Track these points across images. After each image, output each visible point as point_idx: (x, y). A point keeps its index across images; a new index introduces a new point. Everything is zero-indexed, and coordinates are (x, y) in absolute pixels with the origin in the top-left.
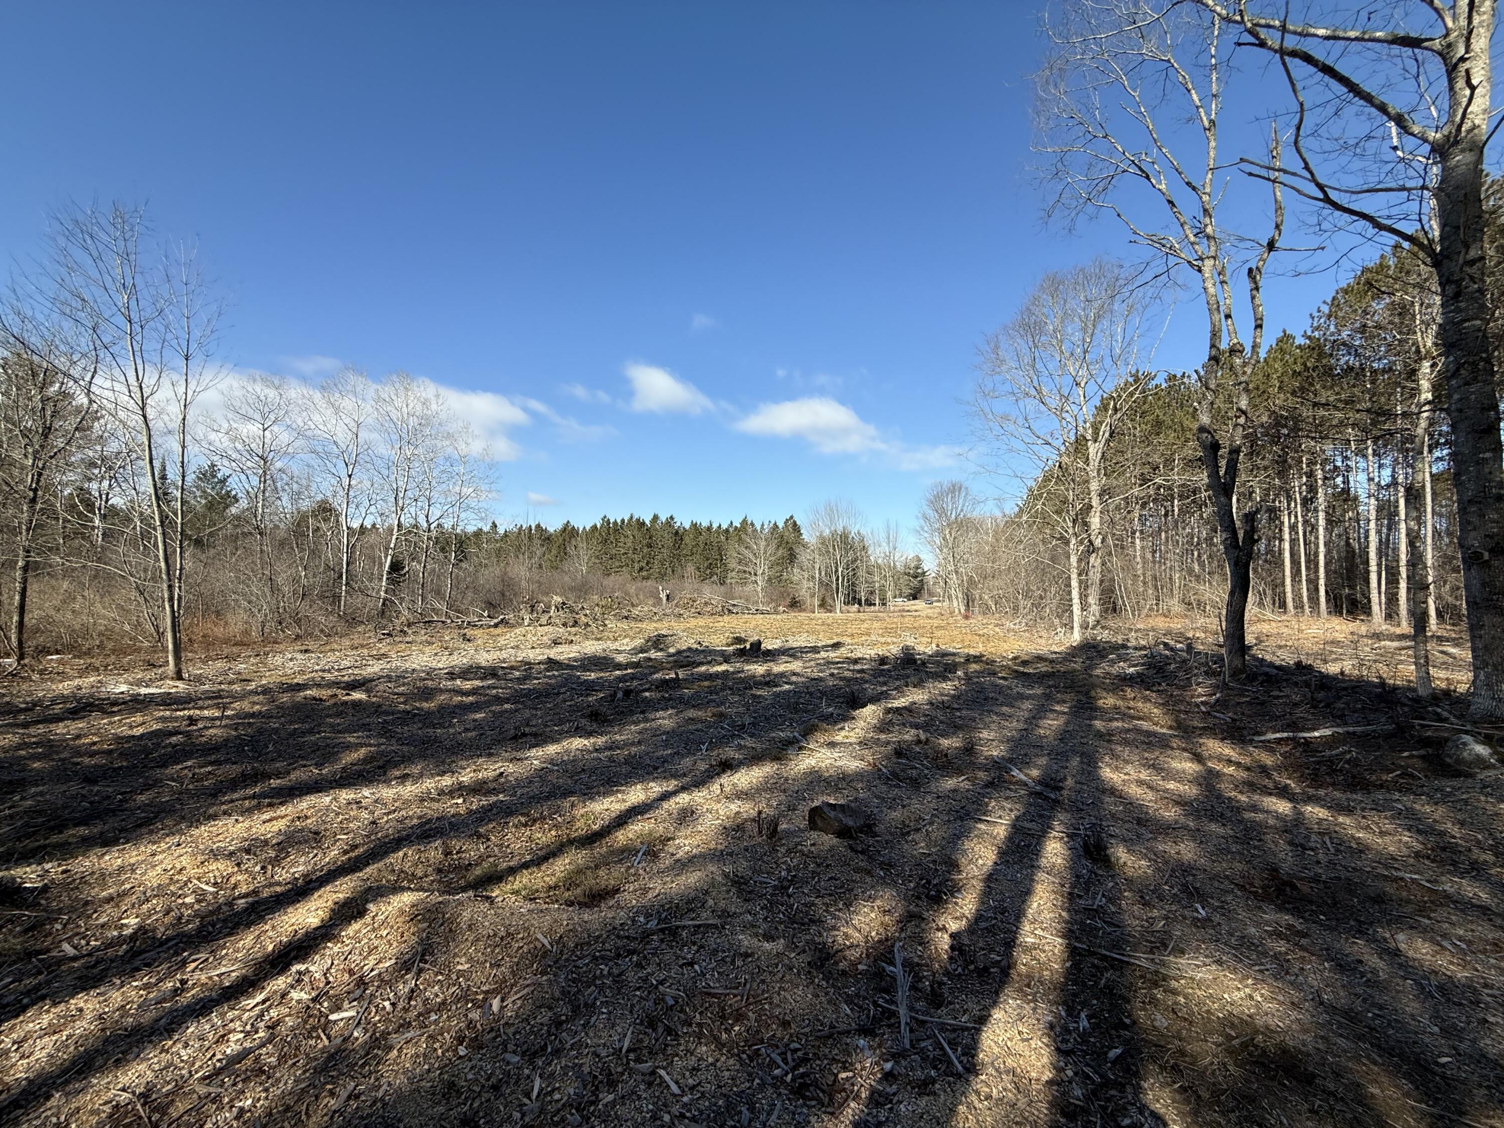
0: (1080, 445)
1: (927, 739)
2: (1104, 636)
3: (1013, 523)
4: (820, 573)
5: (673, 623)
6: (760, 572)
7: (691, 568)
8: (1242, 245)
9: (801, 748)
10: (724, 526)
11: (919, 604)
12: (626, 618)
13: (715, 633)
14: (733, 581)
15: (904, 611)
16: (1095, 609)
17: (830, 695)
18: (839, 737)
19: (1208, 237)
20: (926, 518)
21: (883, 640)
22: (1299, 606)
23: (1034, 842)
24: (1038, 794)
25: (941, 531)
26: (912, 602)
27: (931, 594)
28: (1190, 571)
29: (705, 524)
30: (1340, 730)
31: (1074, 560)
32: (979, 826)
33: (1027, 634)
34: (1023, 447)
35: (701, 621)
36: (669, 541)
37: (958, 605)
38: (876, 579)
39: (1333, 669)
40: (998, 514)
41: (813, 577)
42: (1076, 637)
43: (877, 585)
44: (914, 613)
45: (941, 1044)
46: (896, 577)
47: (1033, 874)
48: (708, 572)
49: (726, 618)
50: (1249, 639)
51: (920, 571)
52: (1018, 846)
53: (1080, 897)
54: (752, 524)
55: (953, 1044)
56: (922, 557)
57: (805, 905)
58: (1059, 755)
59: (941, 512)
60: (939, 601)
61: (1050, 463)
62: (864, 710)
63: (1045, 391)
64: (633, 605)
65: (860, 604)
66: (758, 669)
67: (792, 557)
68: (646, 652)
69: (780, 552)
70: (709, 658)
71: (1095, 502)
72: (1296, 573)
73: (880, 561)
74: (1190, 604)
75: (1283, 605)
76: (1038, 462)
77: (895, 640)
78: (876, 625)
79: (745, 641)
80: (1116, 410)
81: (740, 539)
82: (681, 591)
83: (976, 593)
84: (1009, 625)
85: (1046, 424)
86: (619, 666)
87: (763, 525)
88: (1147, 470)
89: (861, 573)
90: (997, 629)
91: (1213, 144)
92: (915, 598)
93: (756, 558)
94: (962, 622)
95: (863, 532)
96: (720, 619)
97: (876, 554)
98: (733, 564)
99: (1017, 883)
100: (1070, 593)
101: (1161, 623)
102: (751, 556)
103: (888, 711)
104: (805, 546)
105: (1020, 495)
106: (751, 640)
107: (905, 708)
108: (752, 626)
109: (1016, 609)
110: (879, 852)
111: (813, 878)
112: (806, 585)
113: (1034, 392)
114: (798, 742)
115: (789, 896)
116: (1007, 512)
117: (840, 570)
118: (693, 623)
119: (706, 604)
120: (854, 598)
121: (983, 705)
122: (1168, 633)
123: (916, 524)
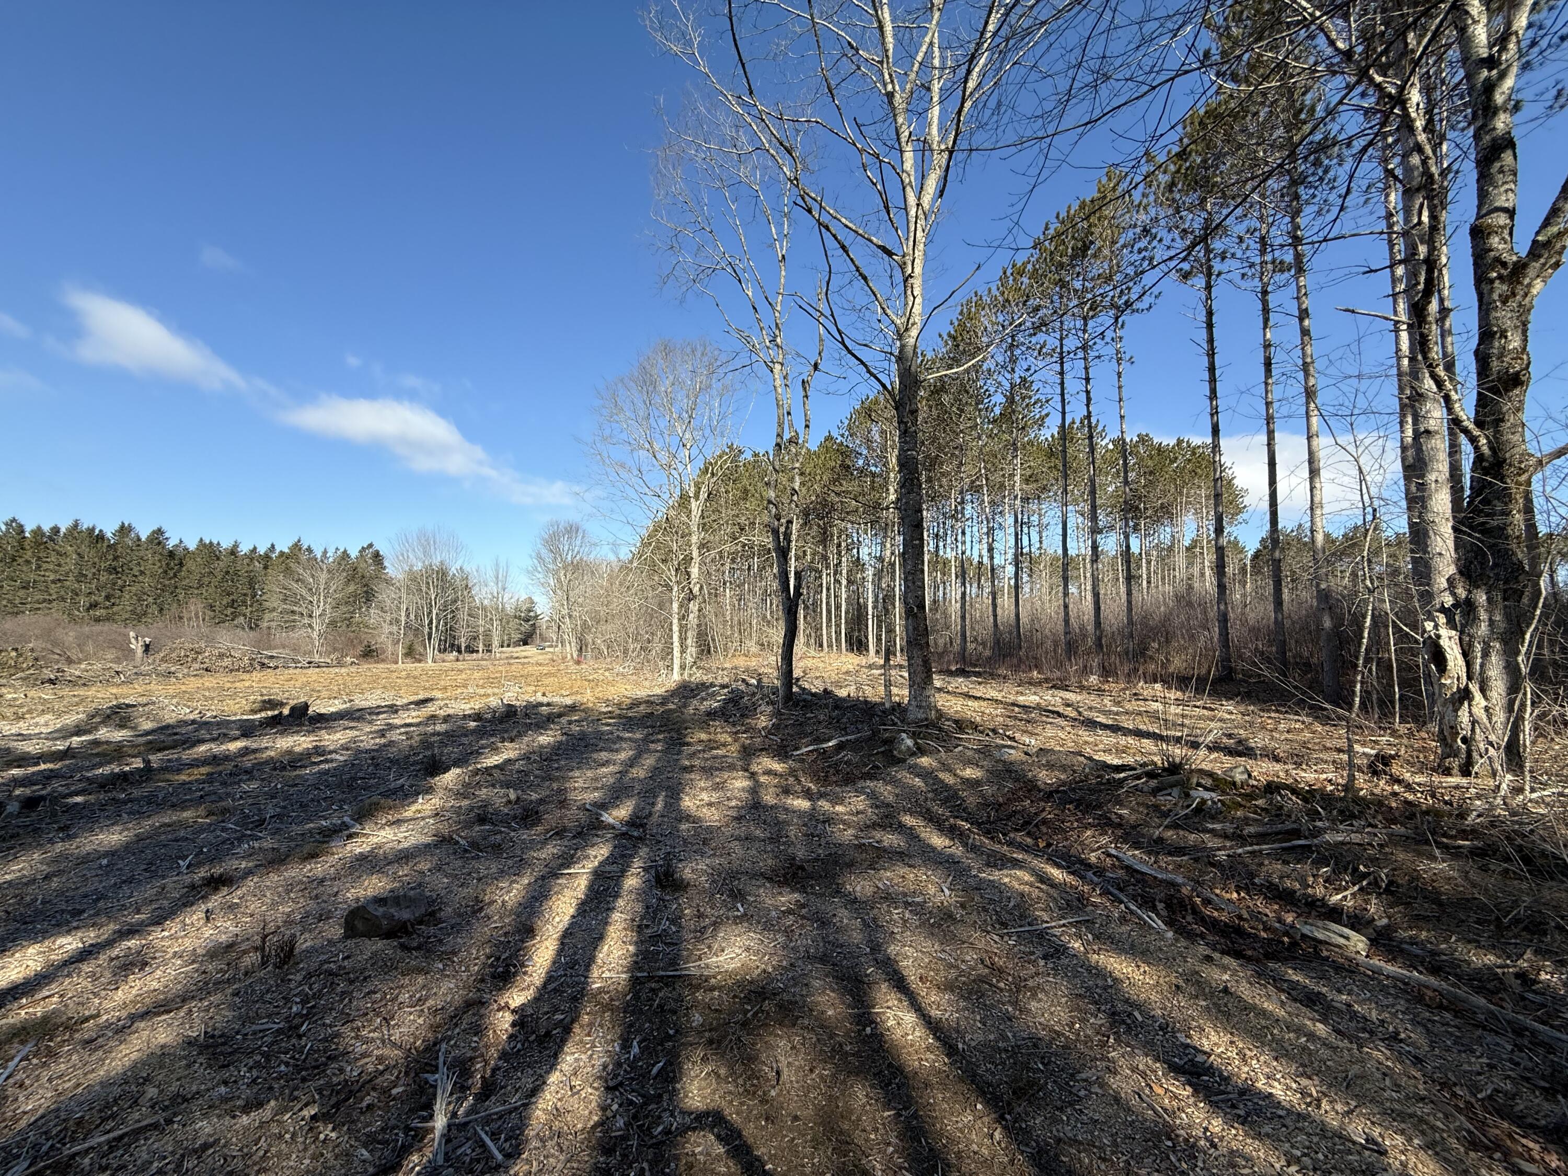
0: (684, 501)
1: (518, 798)
2: (698, 676)
3: (625, 568)
4: (408, 616)
5: (153, 686)
6: (317, 613)
7: (195, 606)
8: (798, 360)
9: (350, 837)
10: (262, 550)
11: (530, 651)
12: (51, 682)
13: (232, 697)
14: (274, 624)
15: (512, 657)
16: (692, 650)
17: (402, 763)
18: (409, 812)
19: (778, 346)
20: (540, 558)
21: (482, 691)
22: (830, 646)
23: (612, 884)
24: (624, 834)
25: (556, 573)
26: (523, 648)
27: (543, 639)
28: (764, 617)
29: (226, 544)
30: (843, 739)
31: (675, 606)
32: (560, 881)
33: (635, 677)
34: (635, 496)
35: (209, 681)
36: (153, 564)
37: (571, 650)
38: (481, 622)
39: (842, 693)
40: (612, 557)
41: (398, 621)
42: (676, 676)
43: (481, 630)
44: (523, 660)
45: (482, 1140)
46: (504, 620)
47: (608, 916)
48: (229, 611)
49: (256, 675)
50: (797, 673)
51: (532, 614)
52: (597, 892)
53: (647, 926)
54: (309, 550)
55: (494, 1136)
56: (535, 599)
57: (325, 1040)
58: (648, 795)
59: (556, 552)
60: (551, 646)
61: (660, 514)
62: (447, 775)
63: (656, 446)
64: (70, 661)
65: (459, 652)
66: (300, 742)
67: (369, 596)
68: (89, 732)
69: (352, 588)
70: (215, 733)
71: (695, 553)
72: (829, 620)
73: (486, 602)
74: (763, 645)
75: (821, 646)
76: (647, 512)
77: (496, 691)
78: (477, 675)
79: (282, 704)
80: (713, 474)
81: (288, 568)
82: (173, 638)
83: (589, 638)
84: (619, 669)
85: (656, 478)
86: (23, 760)
87: (325, 552)
88: (737, 528)
89: (463, 615)
90: (607, 674)
91: (783, 273)
92: (525, 643)
93: (313, 594)
94: (573, 668)
95: (467, 568)
96: (246, 676)
97: (482, 595)
98: (274, 602)
99: (590, 930)
100: (672, 638)
101: (741, 662)
102: (304, 592)
103: (477, 772)
104: (389, 582)
105: (632, 542)
106: (292, 703)
107: (496, 767)
108: (298, 684)
109: (626, 652)
110: (440, 941)
111: (342, 1001)
112: (386, 628)
113: (647, 446)
114: (348, 827)
115: (300, 1037)
116: (622, 557)
117: (434, 612)
118: (193, 684)
119: (221, 656)
120: (452, 645)
121: (582, 753)
122: (747, 670)
123: (528, 563)
